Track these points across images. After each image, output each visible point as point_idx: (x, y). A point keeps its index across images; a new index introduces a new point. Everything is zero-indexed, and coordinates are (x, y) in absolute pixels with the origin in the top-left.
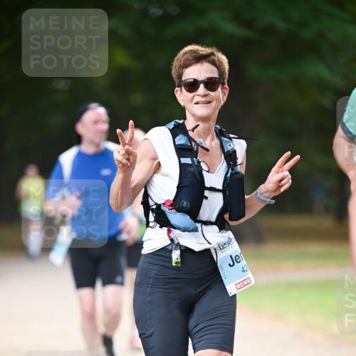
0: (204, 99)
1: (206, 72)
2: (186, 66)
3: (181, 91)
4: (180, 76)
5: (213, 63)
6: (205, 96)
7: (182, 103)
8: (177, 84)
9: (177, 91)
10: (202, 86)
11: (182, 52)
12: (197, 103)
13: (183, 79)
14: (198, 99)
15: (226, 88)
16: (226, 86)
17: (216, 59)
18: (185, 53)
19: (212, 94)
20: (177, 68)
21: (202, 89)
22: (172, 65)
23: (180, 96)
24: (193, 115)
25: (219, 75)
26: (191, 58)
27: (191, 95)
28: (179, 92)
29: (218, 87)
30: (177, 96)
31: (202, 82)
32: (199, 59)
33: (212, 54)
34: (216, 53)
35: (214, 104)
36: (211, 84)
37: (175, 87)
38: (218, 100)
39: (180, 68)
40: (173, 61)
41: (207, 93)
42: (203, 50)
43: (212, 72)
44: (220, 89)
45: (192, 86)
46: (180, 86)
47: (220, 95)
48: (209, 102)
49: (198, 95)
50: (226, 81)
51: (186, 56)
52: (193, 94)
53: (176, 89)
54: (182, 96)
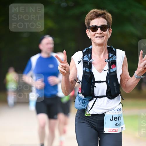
0: (100, 35)
1: (101, 22)
2: (92, 19)
3: (89, 31)
4: (89, 24)
5: (105, 18)
6: (101, 34)
7: (89, 37)
8: (87, 28)
9: (87, 31)
10: (99, 29)
11: (90, 12)
12: (96, 37)
13: (90, 25)
14: (97, 35)
15: (111, 30)
16: (111, 29)
17: (106, 16)
18: (91, 13)
19: (104, 33)
20: (87, 20)
21: (99, 30)
22: (85, 19)
23: (88, 33)
24: (95, 43)
25: (108, 24)
26: (94, 15)
27: (93, 33)
28: (88, 32)
29: (107, 30)
30: (87, 33)
31: (99, 27)
32: (98, 16)
33: (104, 13)
34: (106, 13)
35: (105, 37)
36: (103, 28)
37: (86, 29)
38: (107, 35)
39: (89, 20)
40: (86, 17)
41: (101, 32)
42: (100, 11)
43: (104, 22)
44: (108, 30)
45: (95, 29)
46: (88, 29)
47: (108, 33)
48: (103, 37)
49: (97, 33)
50: (110, 26)
51: (92, 14)
52: (95, 33)
53: (87, 30)
54: (90, 34)
